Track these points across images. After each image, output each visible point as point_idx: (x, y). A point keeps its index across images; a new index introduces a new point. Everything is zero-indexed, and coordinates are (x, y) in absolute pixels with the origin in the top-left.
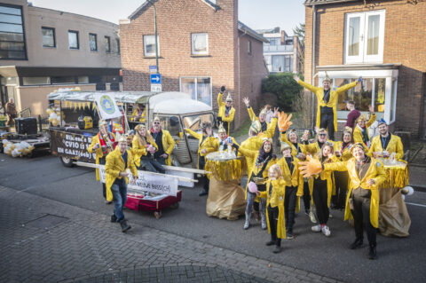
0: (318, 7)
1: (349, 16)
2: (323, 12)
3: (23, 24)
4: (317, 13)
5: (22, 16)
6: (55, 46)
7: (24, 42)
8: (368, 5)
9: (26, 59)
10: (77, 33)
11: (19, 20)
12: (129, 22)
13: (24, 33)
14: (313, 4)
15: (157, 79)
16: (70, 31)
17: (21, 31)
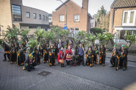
0: (114, 8)
1: (124, 11)
2: (116, 10)
3: (21, 11)
4: (114, 10)
5: (21, 8)
6: (30, 18)
7: (21, 16)
8: (131, 8)
9: (22, 21)
10: (36, 14)
11: (20, 10)
12: (55, 11)
13: (21, 13)
14: (113, 7)
15: (66, 28)
16: (34, 13)
17: (20, 13)
